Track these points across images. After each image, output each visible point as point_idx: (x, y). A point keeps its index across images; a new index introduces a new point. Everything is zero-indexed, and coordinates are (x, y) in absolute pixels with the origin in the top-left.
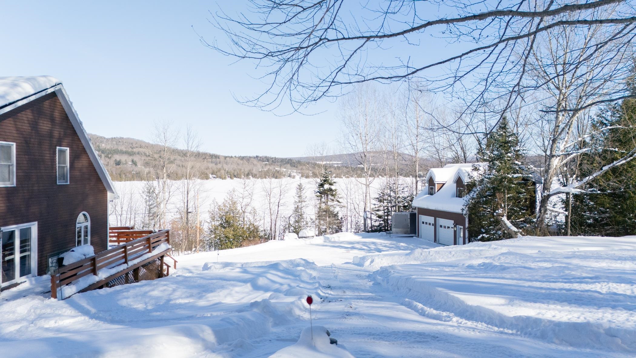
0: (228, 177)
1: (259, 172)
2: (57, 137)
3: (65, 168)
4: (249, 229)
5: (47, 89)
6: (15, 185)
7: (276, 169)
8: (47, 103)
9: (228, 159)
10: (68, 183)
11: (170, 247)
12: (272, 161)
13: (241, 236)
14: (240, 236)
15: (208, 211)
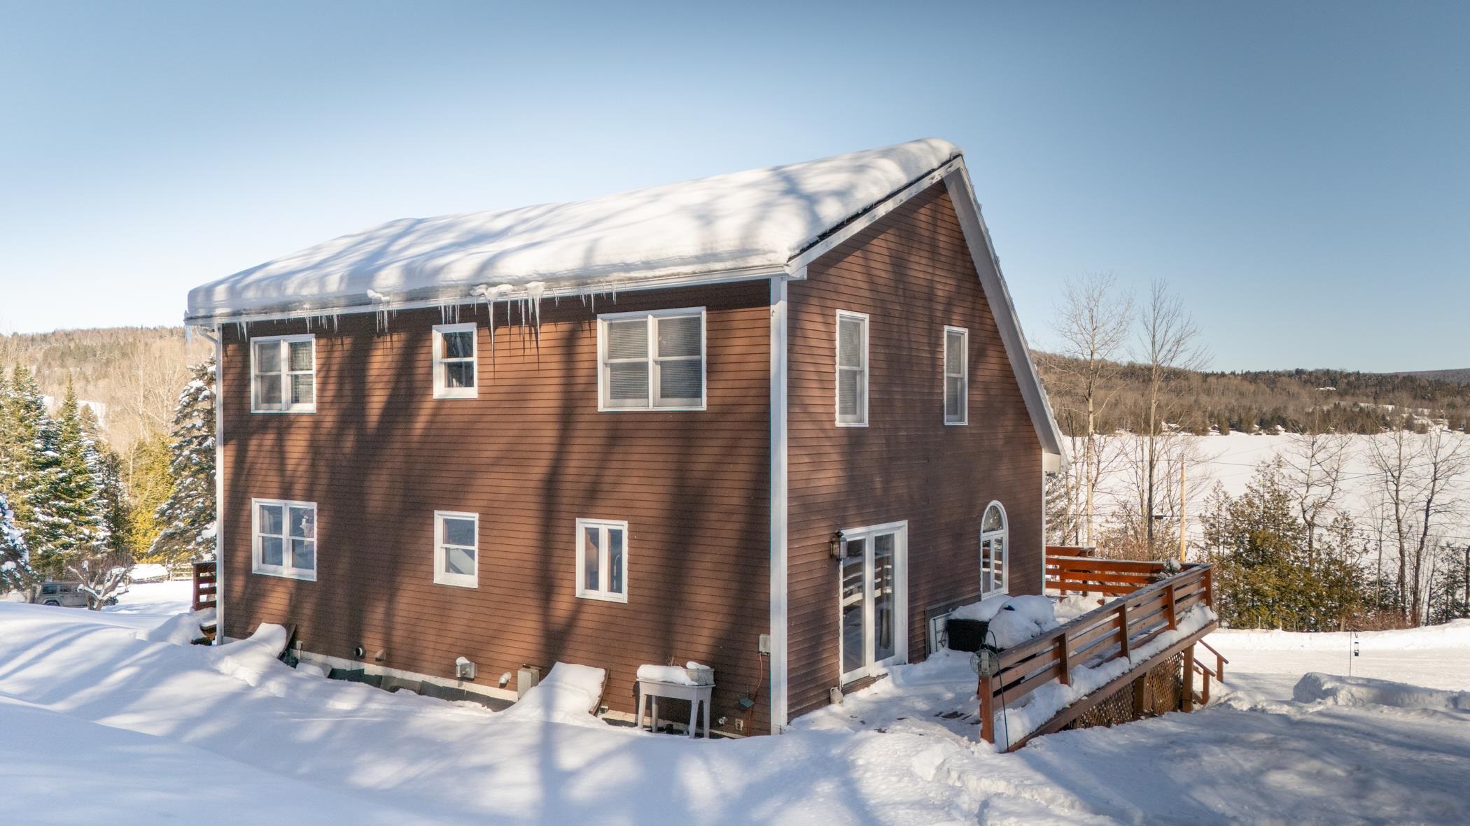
0: (1214, 428)
1: (1308, 414)
2: (945, 301)
3: (959, 383)
4: (1327, 573)
5: (934, 170)
6: (866, 424)
7: (1362, 405)
8: (924, 214)
9: (1212, 380)
10: (966, 423)
11: (1214, 616)
12: (1349, 384)
13: (1301, 592)
14: (1299, 593)
15: (1200, 516)
